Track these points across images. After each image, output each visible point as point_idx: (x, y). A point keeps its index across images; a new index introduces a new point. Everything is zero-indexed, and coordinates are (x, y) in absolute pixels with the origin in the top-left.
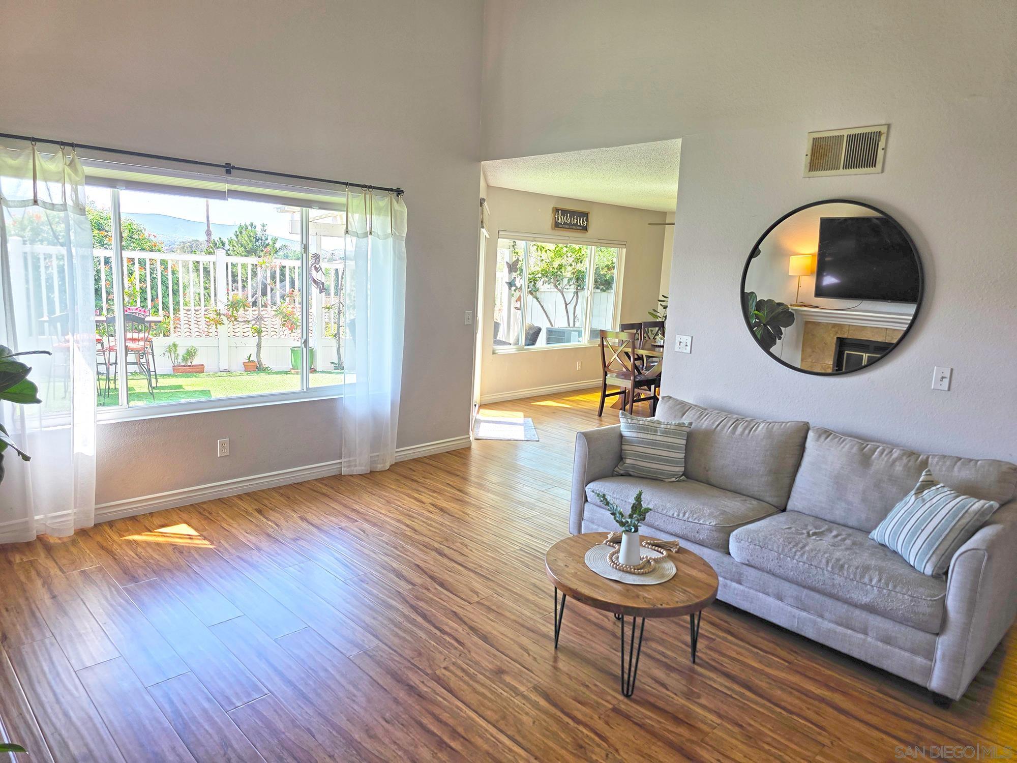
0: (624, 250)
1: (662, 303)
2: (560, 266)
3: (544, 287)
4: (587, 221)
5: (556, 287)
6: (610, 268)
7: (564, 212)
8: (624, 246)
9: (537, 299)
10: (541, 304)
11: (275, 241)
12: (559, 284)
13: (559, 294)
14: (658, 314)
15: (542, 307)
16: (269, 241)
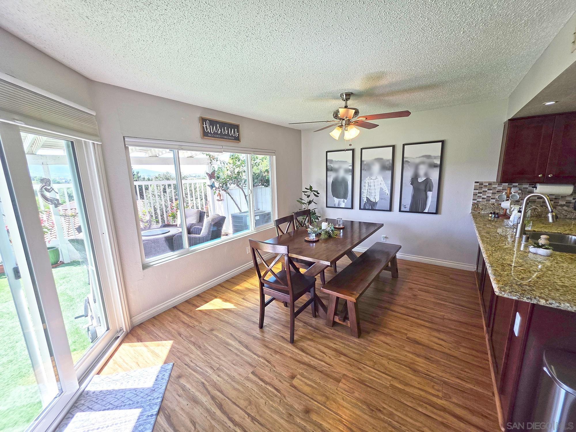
0: (274, 157)
1: (305, 193)
2: (238, 172)
3: (232, 187)
4: (238, 131)
5: (238, 186)
6: (267, 171)
7: (213, 123)
8: (274, 154)
9: (228, 193)
10: (231, 197)
11: (138, 173)
12: (240, 184)
13: (240, 190)
14: (303, 201)
15: (232, 198)
16: (135, 173)
